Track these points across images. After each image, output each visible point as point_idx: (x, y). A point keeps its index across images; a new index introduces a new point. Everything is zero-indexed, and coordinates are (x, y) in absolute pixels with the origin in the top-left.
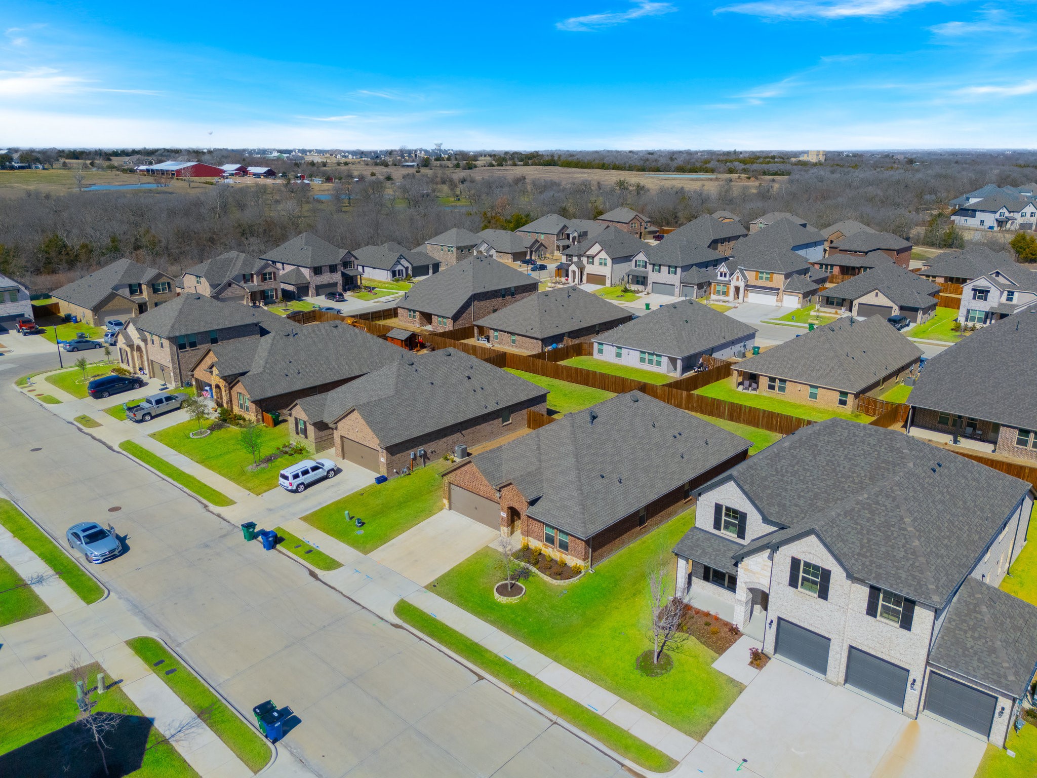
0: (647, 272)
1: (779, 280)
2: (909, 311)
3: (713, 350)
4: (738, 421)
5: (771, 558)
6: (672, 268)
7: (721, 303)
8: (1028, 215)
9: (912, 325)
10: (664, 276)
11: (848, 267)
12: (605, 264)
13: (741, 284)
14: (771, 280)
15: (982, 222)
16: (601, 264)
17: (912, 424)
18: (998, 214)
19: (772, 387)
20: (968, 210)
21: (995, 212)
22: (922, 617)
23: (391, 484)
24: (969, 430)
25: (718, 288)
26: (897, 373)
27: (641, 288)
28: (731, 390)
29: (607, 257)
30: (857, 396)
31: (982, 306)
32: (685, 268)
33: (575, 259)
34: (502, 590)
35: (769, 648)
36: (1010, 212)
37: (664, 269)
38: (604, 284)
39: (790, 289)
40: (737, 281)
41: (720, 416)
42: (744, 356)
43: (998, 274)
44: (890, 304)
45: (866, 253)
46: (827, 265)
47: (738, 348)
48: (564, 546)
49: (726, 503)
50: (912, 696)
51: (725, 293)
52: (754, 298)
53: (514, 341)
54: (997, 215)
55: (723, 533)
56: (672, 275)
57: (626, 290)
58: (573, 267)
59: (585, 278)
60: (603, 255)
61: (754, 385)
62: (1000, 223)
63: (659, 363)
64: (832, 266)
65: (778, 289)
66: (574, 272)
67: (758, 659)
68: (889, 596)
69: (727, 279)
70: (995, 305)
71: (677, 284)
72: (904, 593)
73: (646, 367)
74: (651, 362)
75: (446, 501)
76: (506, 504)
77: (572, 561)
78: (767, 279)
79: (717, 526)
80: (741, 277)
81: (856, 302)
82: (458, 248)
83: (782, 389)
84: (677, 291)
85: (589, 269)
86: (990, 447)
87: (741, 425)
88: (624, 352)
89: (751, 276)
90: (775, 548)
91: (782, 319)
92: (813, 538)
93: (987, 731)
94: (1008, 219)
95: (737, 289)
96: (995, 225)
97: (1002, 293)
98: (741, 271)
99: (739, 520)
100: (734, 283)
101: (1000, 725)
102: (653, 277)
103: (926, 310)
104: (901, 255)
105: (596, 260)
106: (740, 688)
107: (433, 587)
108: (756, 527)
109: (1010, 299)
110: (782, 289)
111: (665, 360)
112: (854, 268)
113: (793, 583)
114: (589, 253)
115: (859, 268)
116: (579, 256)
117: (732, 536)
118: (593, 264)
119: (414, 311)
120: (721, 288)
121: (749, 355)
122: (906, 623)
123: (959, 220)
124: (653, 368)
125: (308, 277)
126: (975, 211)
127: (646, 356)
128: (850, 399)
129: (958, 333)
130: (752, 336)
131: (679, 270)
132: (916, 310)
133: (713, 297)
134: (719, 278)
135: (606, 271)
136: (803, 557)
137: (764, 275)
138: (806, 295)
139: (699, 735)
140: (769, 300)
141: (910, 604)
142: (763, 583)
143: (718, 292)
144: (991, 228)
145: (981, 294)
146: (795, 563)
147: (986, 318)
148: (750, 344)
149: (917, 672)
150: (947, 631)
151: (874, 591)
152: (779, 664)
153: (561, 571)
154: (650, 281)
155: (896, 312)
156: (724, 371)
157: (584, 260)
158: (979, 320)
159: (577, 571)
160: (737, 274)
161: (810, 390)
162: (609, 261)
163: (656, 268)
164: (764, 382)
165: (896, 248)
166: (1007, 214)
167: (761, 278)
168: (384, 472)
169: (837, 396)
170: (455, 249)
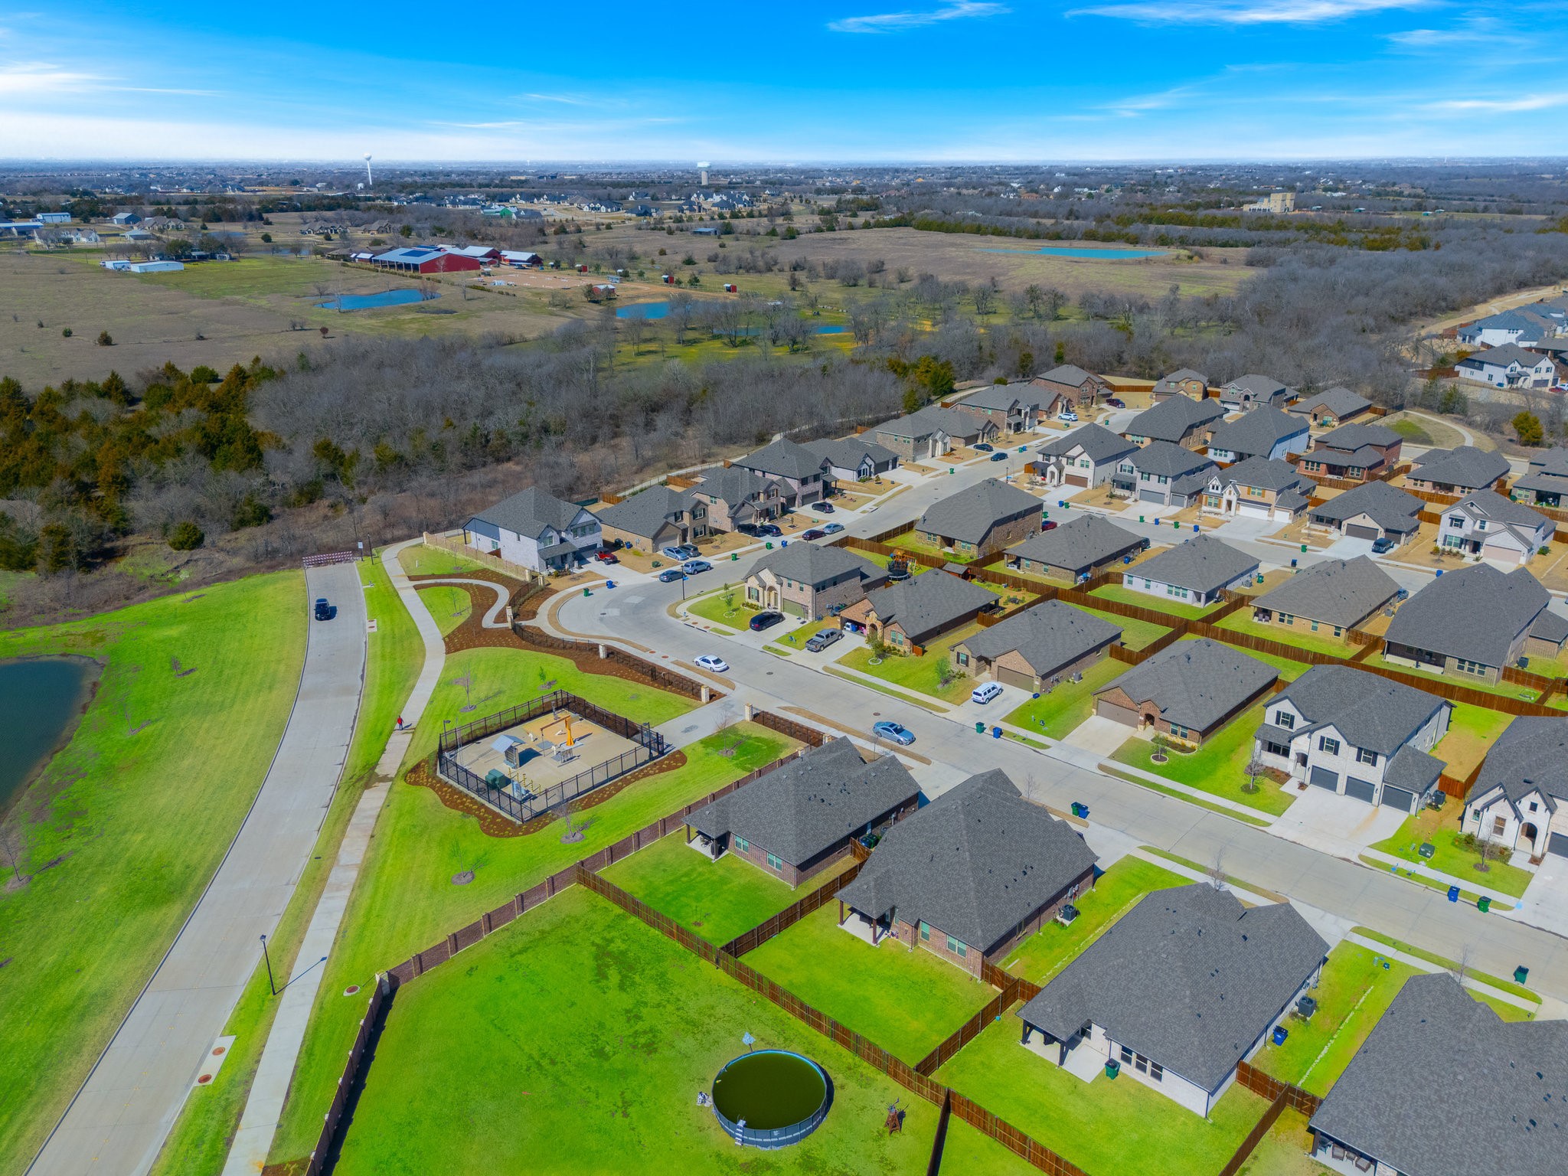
0: (1135, 479)
1: (1271, 496)
2: (1394, 533)
3: (1227, 583)
4: (1262, 650)
5: (1310, 737)
6: (1162, 477)
7: (1213, 516)
8: (1544, 370)
9: (1396, 546)
10: (1153, 484)
11: (1335, 467)
12: (1087, 466)
13: (1234, 498)
14: (1263, 495)
15: (1491, 377)
16: (1082, 466)
17: (1388, 652)
18: (1509, 369)
19: (1282, 620)
20: (1475, 361)
21: (1506, 367)
22: (1381, 760)
23: (1043, 698)
24: (1428, 657)
25: (1209, 500)
26: (1379, 608)
27: (1126, 493)
28: (1248, 622)
29: (1089, 459)
30: (1348, 630)
31: (1458, 533)
32: (1175, 478)
33: (1053, 459)
34: (1155, 758)
35: (1307, 781)
36: (1522, 367)
37: (1154, 478)
38: (1085, 485)
39: (1282, 505)
40: (1229, 495)
41: (1248, 646)
42: (1251, 585)
43: (1472, 504)
44: (1377, 526)
45: (1354, 451)
46: (1313, 463)
47: (1246, 578)
48: (1184, 736)
49: (1282, 710)
50: (1376, 797)
51: (1217, 506)
52: (1246, 511)
53: (1046, 570)
54: (1508, 371)
55: (1281, 726)
56: (1162, 484)
57: (1112, 496)
58: (1052, 468)
59: (1063, 479)
60: (1085, 457)
61: (1267, 618)
62: (1511, 380)
63: (1184, 596)
64: (1319, 464)
65: (1270, 505)
66: (1053, 473)
67: (1302, 786)
68: (1366, 752)
69: (1219, 491)
70: (1469, 532)
71: (1168, 493)
72: (1373, 749)
73: (1173, 598)
74: (1177, 594)
75: (1094, 710)
76: (1144, 712)
77: (1189, 744)
78: (1259, 494)
79: (1277, 722)
80: (1233, 492)
81: (1345, 523)
82: (915, 439)
83: (1290, 622)
84: (1167, 500)
85: (1068, 470)
86: (1441, 669)
87: (1265, 654)
88: (1152, 584)
89: (1243, 490)
90: (1312, 732)
91: (1275, 536)
92: (1332, 727)
93: (1407, 809)
94: (1520, 375)
95: (1229, 503)
96: (1505, 382)
97: (1475, 523)
98: (1234, 485)
99: (1289, 720)
100: (1226, 497)
101: (1414, 806)
102: (1141, 484)
103: (1408, 534)
104: (1390, 451)
105: (1077, 461)
106: (1295, 798)
107: (1113, 757)
108: (1300, 722)
109: (1482, 527)
110: (1274, 504)
111: (1190, 594)
112: (1341, 467)
113: (1321, 748)
114: (1070, 453)
115: (1347, 468)
116: (1057, 456)
117: (1286, 728)
118: (1073, 464)
119: (935, 535)
120: (1213, 501)
121: (1255, 583)
122: (1374, 764)
123: (1464, 372)
124: (1180, 599)
125: (796, 488)
126: (1482, 363)
127: (1174, 589)
128: (1343, 632)
129: (1436, 558)
130: (1257, 567)
131: (1169, 480)
132: (1400, 533)
133: (1204, 508)
134: (1211, 490)
135: (1088, 473)
136: (1326, 736)
137: (1257, 491)
138: (1296, 511)
139: (1280, 815)
140: (1261, 514)
141: (1376, 754)
142: (1305, 750)
143: (1210, 504)
144: (1500, 385)
145: (1458, 522)
146: (1322, 739)
147: (1461, 543)
148: (1255, 573)
149: (1379, 785)
150: (1392, 767)
151: (1360, 749)
152: (1313, 789)
153: (1183, 749)
154: (1138, 488)
155: (1381, 535)
156: (1240, 602)
157: (1064, 461)
158: (1455, 545)
159: (1193, 749)
160: (1230, 488)
161: (1312, 624)
162: (1092, 464)
163: (1145, 476)
164: (1276, 616)
165: (1386, 444)
166: (1519, 369)
167: (1253, 493)
168: (1037, 690)
169: (1333, 630)
170: (912, 441)
